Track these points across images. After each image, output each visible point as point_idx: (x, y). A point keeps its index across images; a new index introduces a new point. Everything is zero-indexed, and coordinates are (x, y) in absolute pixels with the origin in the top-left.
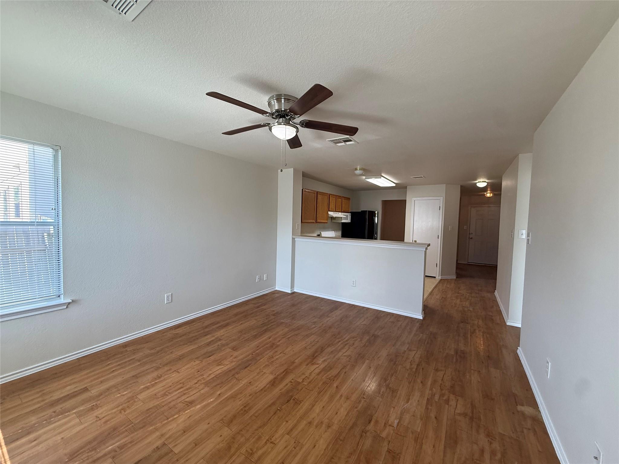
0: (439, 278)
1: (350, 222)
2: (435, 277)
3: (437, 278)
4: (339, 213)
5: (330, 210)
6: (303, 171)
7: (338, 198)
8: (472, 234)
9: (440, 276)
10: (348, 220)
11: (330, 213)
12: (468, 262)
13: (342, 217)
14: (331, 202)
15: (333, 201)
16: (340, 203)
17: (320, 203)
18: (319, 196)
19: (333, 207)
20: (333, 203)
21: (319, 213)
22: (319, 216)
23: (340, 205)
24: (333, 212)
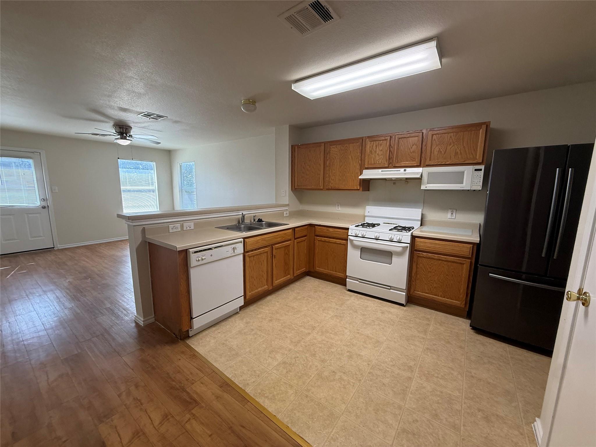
1: (479, 188)
4: (407, 169)
5: (367, 166)
6: (290, 124)
7: (399, 138)
14: (371, 152)
15: (381, 149)
16: (414, 147)
17: (334, 158)
18: (333, 147)
19: (380, 159)
20: (380, 153)
21: (334, 175)
22: (334, 179)
23: (414, 152)
24: (380, 170)
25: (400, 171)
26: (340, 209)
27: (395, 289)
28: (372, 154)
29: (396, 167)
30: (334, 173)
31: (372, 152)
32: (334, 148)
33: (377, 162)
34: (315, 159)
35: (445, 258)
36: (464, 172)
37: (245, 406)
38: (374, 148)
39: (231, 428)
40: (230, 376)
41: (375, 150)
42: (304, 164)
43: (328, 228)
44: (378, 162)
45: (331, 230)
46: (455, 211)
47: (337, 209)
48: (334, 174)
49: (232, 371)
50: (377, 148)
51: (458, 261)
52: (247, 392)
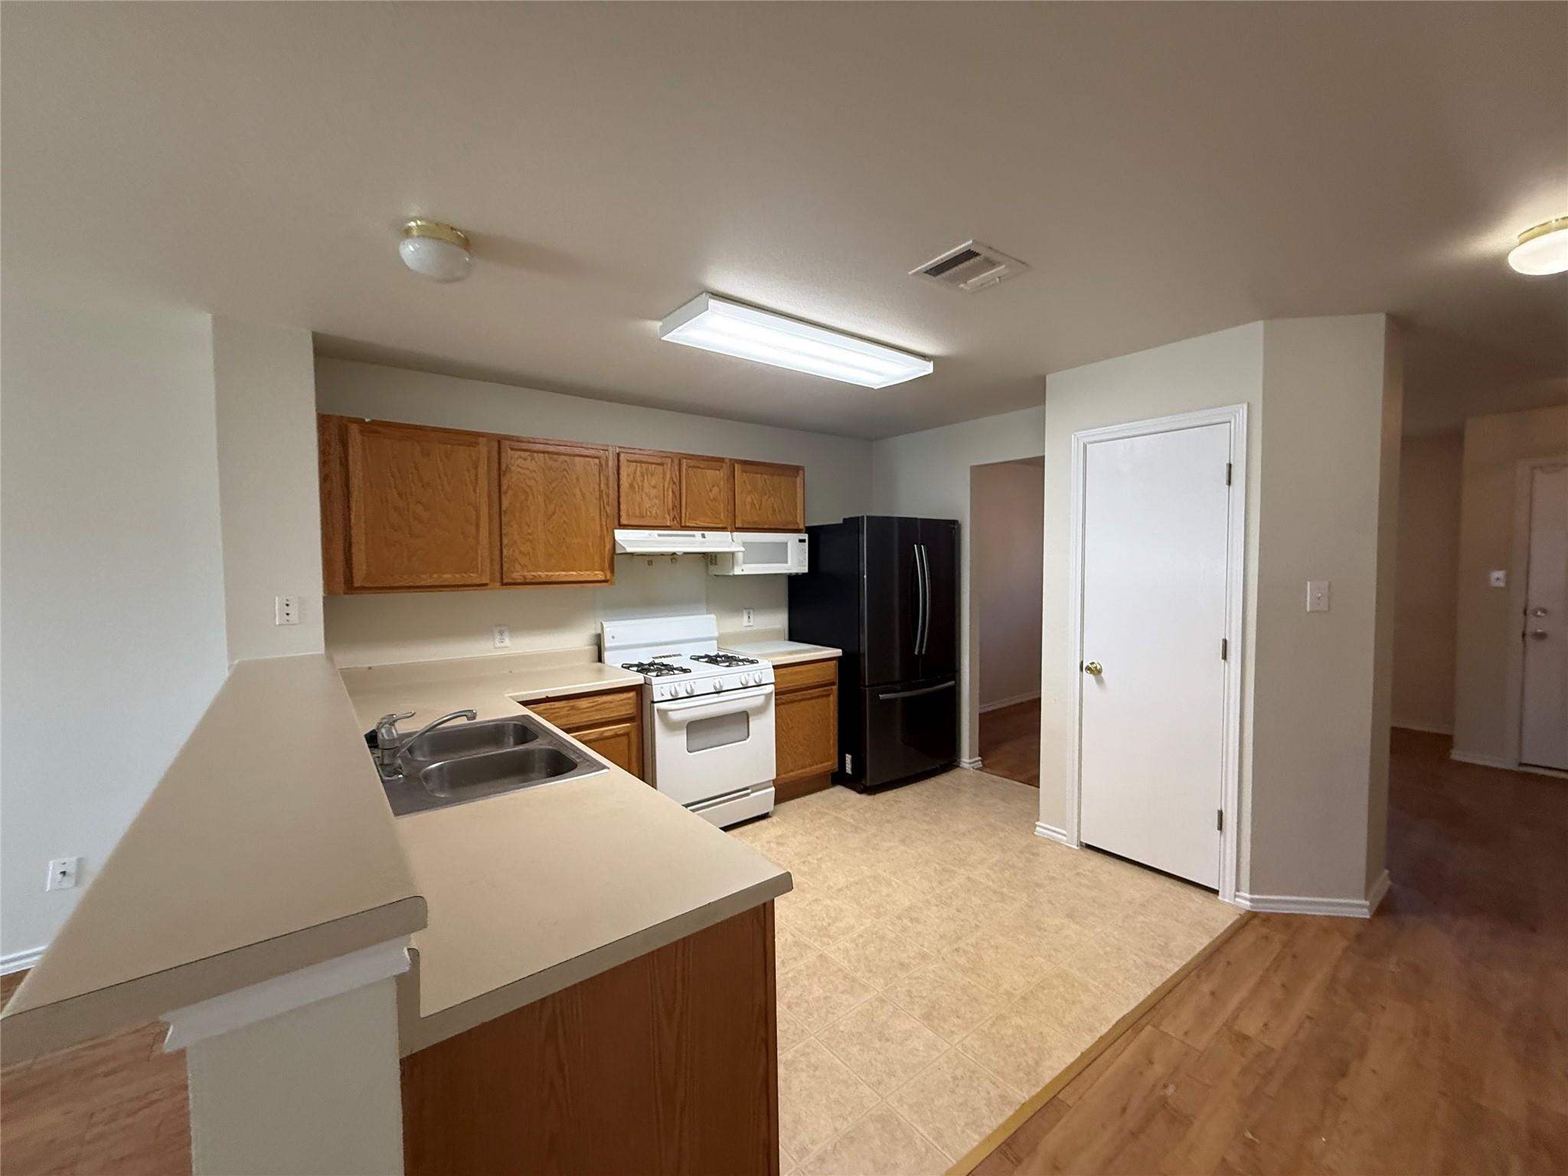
0: (1236, 900)
1: (805, 570)
2: (1216, 892)
3: (1226, 896)
4: (706, 533)
5: (624, 521)
6: (320, 330)
7: (689, 467)
8: (1544, 611)
9: (1248, 895)
10: (786, 562)
11: (620, 535)
12: (1521, 764)
13: (733, 553)
14: (631, 486)
15: (653, 483)
16: (716, 490)
17: (527, 489)
18: (520, 457)
19: (653, 506)
20: (653, 492)
21: (528, 540)
22: (529, 553)
23: (715, 499)
24: (656, 532)
25: (694, 536)
26: (507, 642)
27: (758, 787)
28: (635, 492)
29: (688, 527)
30: (530, 534)
31: (634, 488)
32: (525, 459)
33: (648, 513)
34: (449, 483)
35: (810, 694)
36: (787, 543)
37: (1070, 1104)
38: (639, 479)
39: (1134, 1135)
40: (976, 1137)
41: (640, 484)
42: (400, 495)
43: (572, 703)
44: (650, 512)
45: (583, 703)
46: (751, 611)
47: (498, 645)
48: (531, 537)
49: (956, 1134)
50: (644, 479)
51: (823, 693)
52: (1027, 1099)
